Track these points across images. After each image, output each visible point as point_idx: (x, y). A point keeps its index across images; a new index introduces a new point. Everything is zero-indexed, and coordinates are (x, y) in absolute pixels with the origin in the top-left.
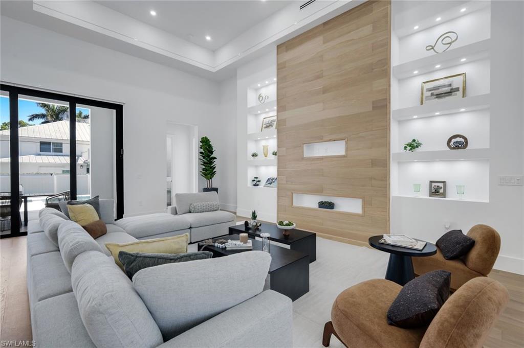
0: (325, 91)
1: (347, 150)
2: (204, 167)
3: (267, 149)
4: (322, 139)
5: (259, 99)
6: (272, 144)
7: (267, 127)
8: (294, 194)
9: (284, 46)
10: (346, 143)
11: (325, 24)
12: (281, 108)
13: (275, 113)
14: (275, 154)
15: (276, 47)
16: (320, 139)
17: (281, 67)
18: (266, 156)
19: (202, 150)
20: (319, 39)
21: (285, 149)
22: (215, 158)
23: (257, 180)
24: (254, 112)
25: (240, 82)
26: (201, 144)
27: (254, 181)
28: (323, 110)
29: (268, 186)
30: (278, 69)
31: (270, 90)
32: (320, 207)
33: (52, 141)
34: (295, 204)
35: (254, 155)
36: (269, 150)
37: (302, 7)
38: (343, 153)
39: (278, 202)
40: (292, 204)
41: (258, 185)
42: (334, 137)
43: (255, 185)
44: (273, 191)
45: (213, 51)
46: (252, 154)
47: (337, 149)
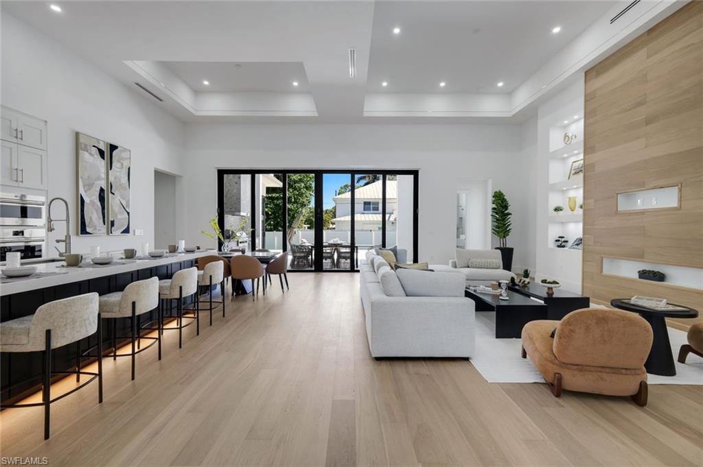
0: (648, 121)
1: (680, 200)
2: (497, 224)
3: (575, 201)
4: (644, 187)
5: (564, 139)
6: (578, 194)
7: (575, 173)
8: (604, 259)
9: (593, 71)
10: (680, 190)
11: (650, 31)
12: (588, 148)
13: (582, 156)
14: (581, 207)
15: (583, 74)
16: (641, 186)
17: (588, 99)
18: (572, 210)
19: (494, 206)
20: (642, 53)
21: (592, 201)
22: (510, 214)
23: (563, 240)
24: (559, 156)
25: (541, 123)
26: (494, 199)
27: (557, 241)
28: (646, 147)
29: (574, 248)
30: (586, 101)
31: (577, 128)
32: (640, 277)
33: (371, 201)
34: (605, 272)
35: (557, 209)
36: (577, 202)
37: (612, 21)
38: (675, 204)
39: (583, 268)
40: (602, 271)
41: (564, 246)
42: (661, 182)
43: (558, 246)
44: (578, 253)
45: (509, 93)
46: (554, 207)
47: (666, 199)
